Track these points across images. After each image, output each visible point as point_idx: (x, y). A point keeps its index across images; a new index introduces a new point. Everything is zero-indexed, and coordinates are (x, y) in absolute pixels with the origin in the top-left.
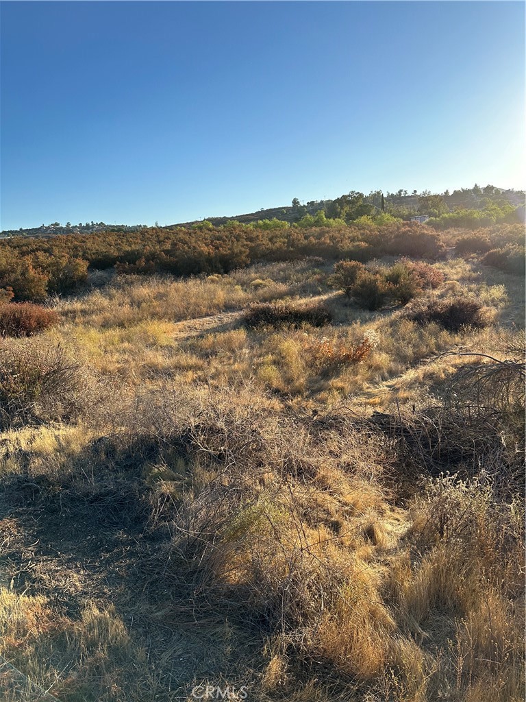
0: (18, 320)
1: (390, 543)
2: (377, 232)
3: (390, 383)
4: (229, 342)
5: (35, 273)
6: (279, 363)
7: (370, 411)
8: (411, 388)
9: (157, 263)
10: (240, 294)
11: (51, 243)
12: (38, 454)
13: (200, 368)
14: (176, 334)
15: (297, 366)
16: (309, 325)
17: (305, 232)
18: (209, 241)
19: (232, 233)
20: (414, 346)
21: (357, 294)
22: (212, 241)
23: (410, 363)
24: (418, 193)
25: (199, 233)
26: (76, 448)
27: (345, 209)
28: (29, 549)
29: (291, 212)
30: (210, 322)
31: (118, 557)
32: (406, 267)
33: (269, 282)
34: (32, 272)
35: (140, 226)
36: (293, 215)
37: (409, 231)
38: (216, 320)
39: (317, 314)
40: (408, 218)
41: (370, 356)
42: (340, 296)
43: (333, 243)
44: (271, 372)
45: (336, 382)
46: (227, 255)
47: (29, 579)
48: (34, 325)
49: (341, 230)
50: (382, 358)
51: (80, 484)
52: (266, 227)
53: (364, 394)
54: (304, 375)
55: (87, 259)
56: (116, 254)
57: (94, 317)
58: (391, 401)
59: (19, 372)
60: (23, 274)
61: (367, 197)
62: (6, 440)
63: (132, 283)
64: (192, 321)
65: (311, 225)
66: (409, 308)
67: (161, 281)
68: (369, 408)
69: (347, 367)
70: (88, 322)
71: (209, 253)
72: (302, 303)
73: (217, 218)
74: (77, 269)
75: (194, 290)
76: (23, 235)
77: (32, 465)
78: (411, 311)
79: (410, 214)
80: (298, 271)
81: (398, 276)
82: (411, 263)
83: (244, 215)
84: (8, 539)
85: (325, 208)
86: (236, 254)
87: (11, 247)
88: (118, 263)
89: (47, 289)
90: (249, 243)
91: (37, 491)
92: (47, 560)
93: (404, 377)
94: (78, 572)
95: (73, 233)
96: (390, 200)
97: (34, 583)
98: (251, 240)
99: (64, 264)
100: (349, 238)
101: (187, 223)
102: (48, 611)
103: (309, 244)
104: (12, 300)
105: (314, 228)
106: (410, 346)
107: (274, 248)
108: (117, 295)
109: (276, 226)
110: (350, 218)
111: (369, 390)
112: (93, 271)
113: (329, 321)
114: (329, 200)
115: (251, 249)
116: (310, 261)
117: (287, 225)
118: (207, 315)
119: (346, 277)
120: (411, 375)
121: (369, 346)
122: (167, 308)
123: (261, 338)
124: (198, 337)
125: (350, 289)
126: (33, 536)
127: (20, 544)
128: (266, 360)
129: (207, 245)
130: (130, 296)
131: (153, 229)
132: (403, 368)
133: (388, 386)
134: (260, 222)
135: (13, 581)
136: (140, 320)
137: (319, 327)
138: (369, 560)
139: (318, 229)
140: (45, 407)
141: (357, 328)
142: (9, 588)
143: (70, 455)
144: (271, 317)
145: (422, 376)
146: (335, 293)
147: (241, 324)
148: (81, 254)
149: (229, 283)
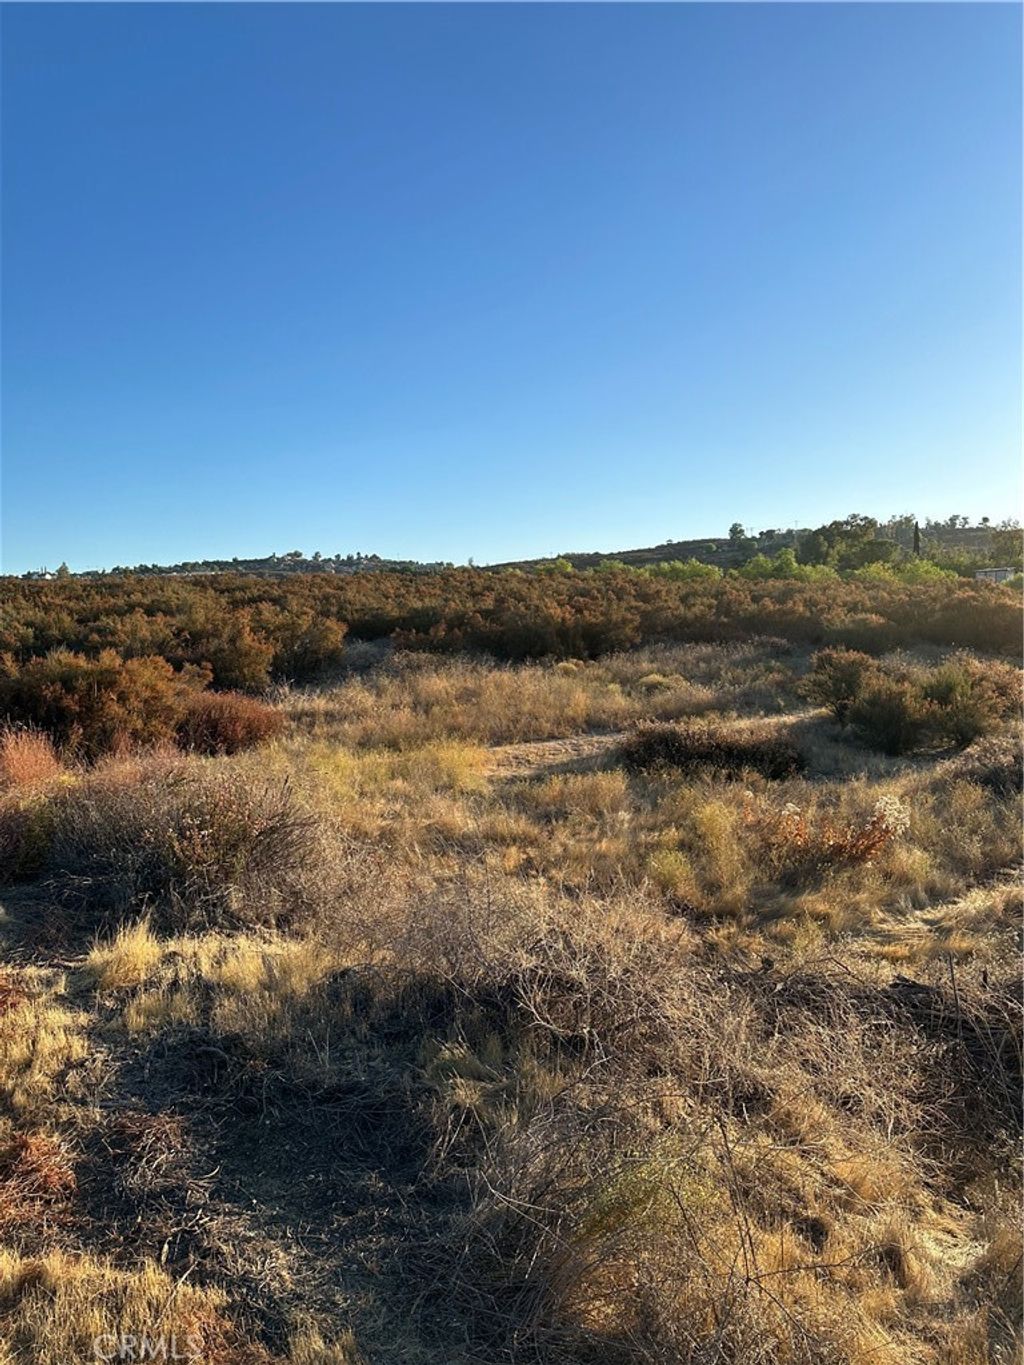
0: (214, 723)
1: (938, 1289)
2: (903, 596)
3: (931, 914)
4: (592, 794)
5: (254, 640)
6: (693, 846)
7: (887, 973)
8: (978, 931)
9: (466, 631)
10: (618, 700)
11: (285, 588)
12: (231, 989)
13: (533, 842)
14: (491, 770)
15: (729, 858)
16: (756, 776)
17: (754, 588)
18: (564, 597)
19: (609, 584)
20: (985, 839)
21: (859, 717)
22: (571, 598)
23: (975, 875)
24: (991, 524)
25: (547, 582)
26: (299, 985)
27: (838, 547)
28: (201, 1183)
29: (726, 548)
30: (557, 751)
31: (364, 1228)
32: (966, 671)
33: (677, 680)
34: (248, 639)
35: (442, 564)
36: (730, 554)
37: (974, 598)
38: (569, 748)
39: (774, 754)
40: (968, 571)
41: (888, 852)
42: (822, 721)
43: (811, 612)
44: (674, 864)
45: (812, 901)
46: (596, 624)
47: (198, 1248)
48: (241, 733)
49: (828, 587)
50: (913, 859)
51: (303, 1061)
52: (675, 575)
53: (875, 934)
54: (744, 879)
55: (345, 620)
56: (395, 613)
57: (346, 726)
58: (934, 955)
59: (212, 827)
60: (232, 641)
61: (883, 527)
62: (175, 953)
63: (419, 667)
64: (523, 747)
65: (767, 576)
66: (972, 756)
67: (470, 667)
68: (884, 967)
69: (836, 872)
70: (335, 736)
71: (563, 619)
72: (740, 727)
73: (582, 555)
74: (326, 637)
75: (530, 688)
76: (237, 570)
77: (218, 1011)
78: (977, 764)
79: (974, 563)
80: (735, 664)
81: (950, 688)
82: (976, 663)
83: (633, 552)
84: (163, 1156)
85: (796, 545)
86: (616, 624)
87: (216, 590)
88: (398, 629)
89: (270, 669)
90: (641, 604)
91: (223, 1065)
92: (230, 1214)
93: (962, 905)
94: (287, 1248)
95: (324, 571)
96: (932, 534)
97: (204, 1258)
98: (644, 597)
99: (305, 628)
100: (845, 604)
101: (526, 562)
102: (228, 1325)
103: (760, 611)
104: (209, 687)
105: (771, 582)
106: (976, 838)
107: (690, 615)
108: (391, 689)
109: (695, 575)
110: (845, 565)
111: (884, 926)
112: (353, 643)
113: (800, 769)
114: (805, 530)
115: (645, 615)
116: (762, 644)
117: (717, 572)
118: (552, 737)
119: (836, 681)
120: (976, 901)
121: (887, 831)
122: (477, 718)
123: (656, 792)
124: (532, 779)
125: (845, 707)
126: (210, 1157)
127: (184, 1171)
128: (666, 838)
129: (561, 604)
130: (413, 690)
131: (463, 570)
132: (960, 884)
133: (926, 922)
134: (665, 565)
135: (166, 1247)
136: (428, 738)
137: (778, 781)
138: (890, 1323)
139: (779, 584)
140: (248, 895)
141: (859, 788)
142: (158, 1260)
143: (288, 999)
144: (678, 750)
145: (1001, 907)
146: (813, 712)
147: (617, 762)
148: (334, 609)
149: (598, 678)
